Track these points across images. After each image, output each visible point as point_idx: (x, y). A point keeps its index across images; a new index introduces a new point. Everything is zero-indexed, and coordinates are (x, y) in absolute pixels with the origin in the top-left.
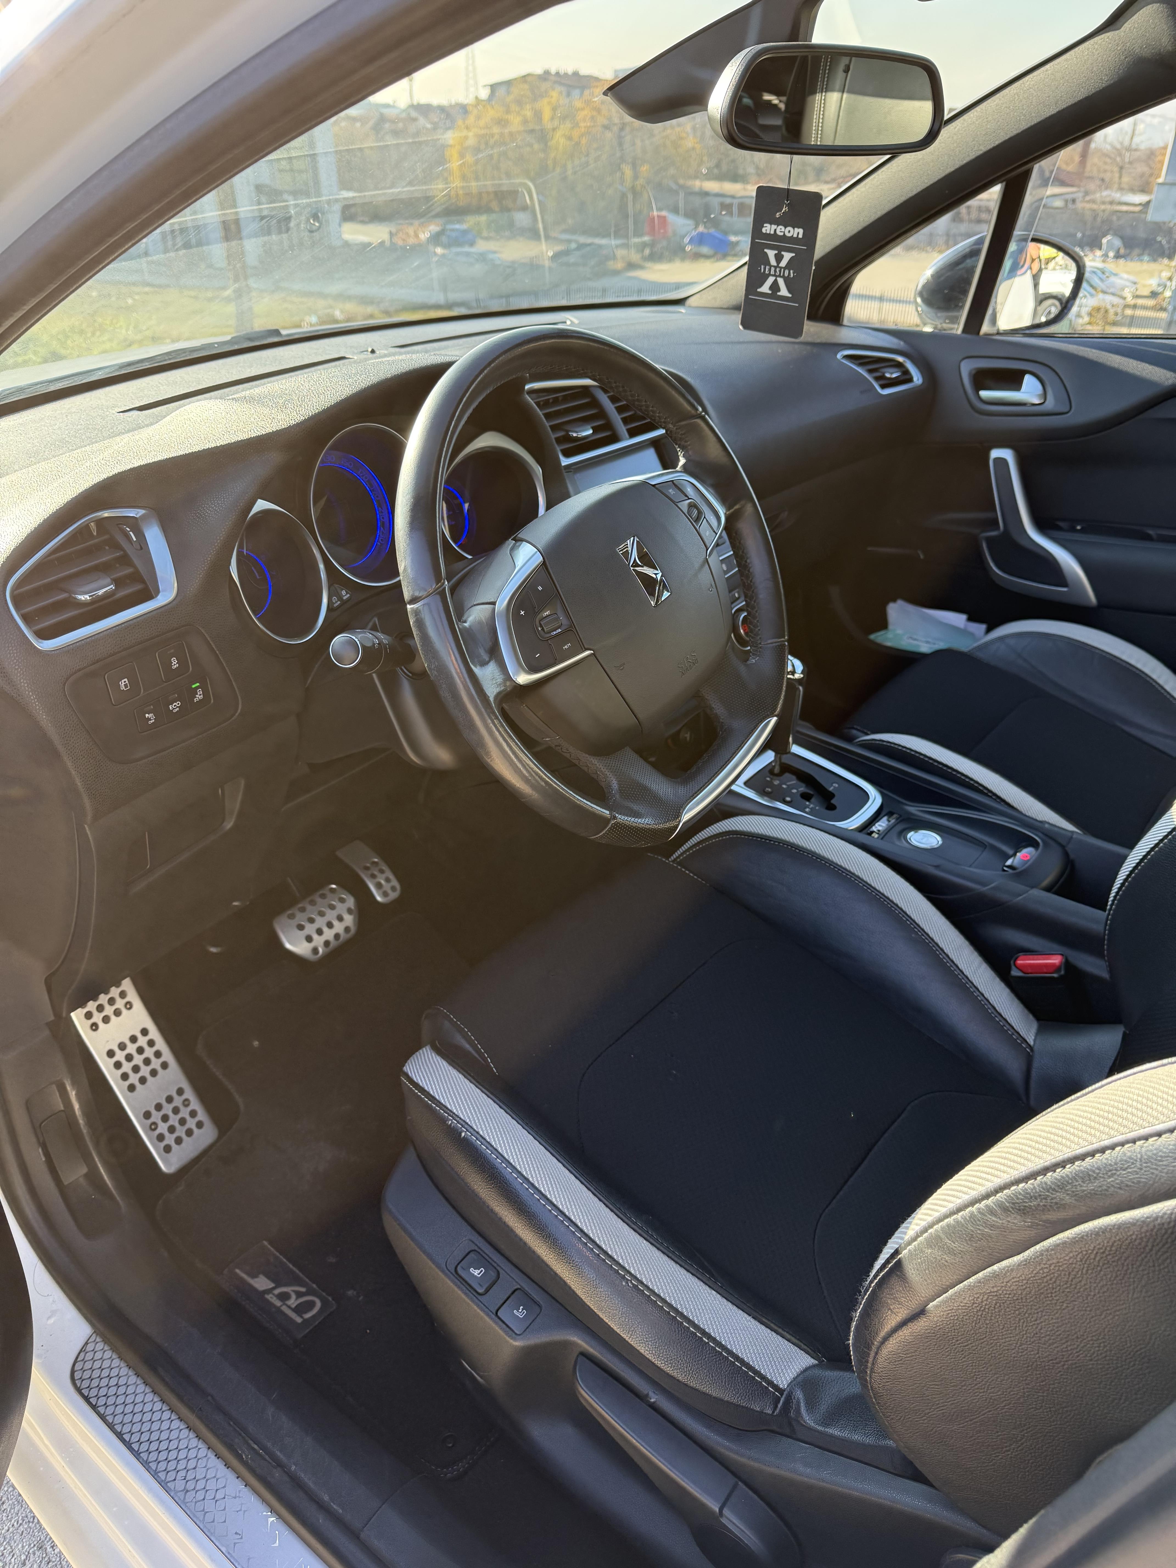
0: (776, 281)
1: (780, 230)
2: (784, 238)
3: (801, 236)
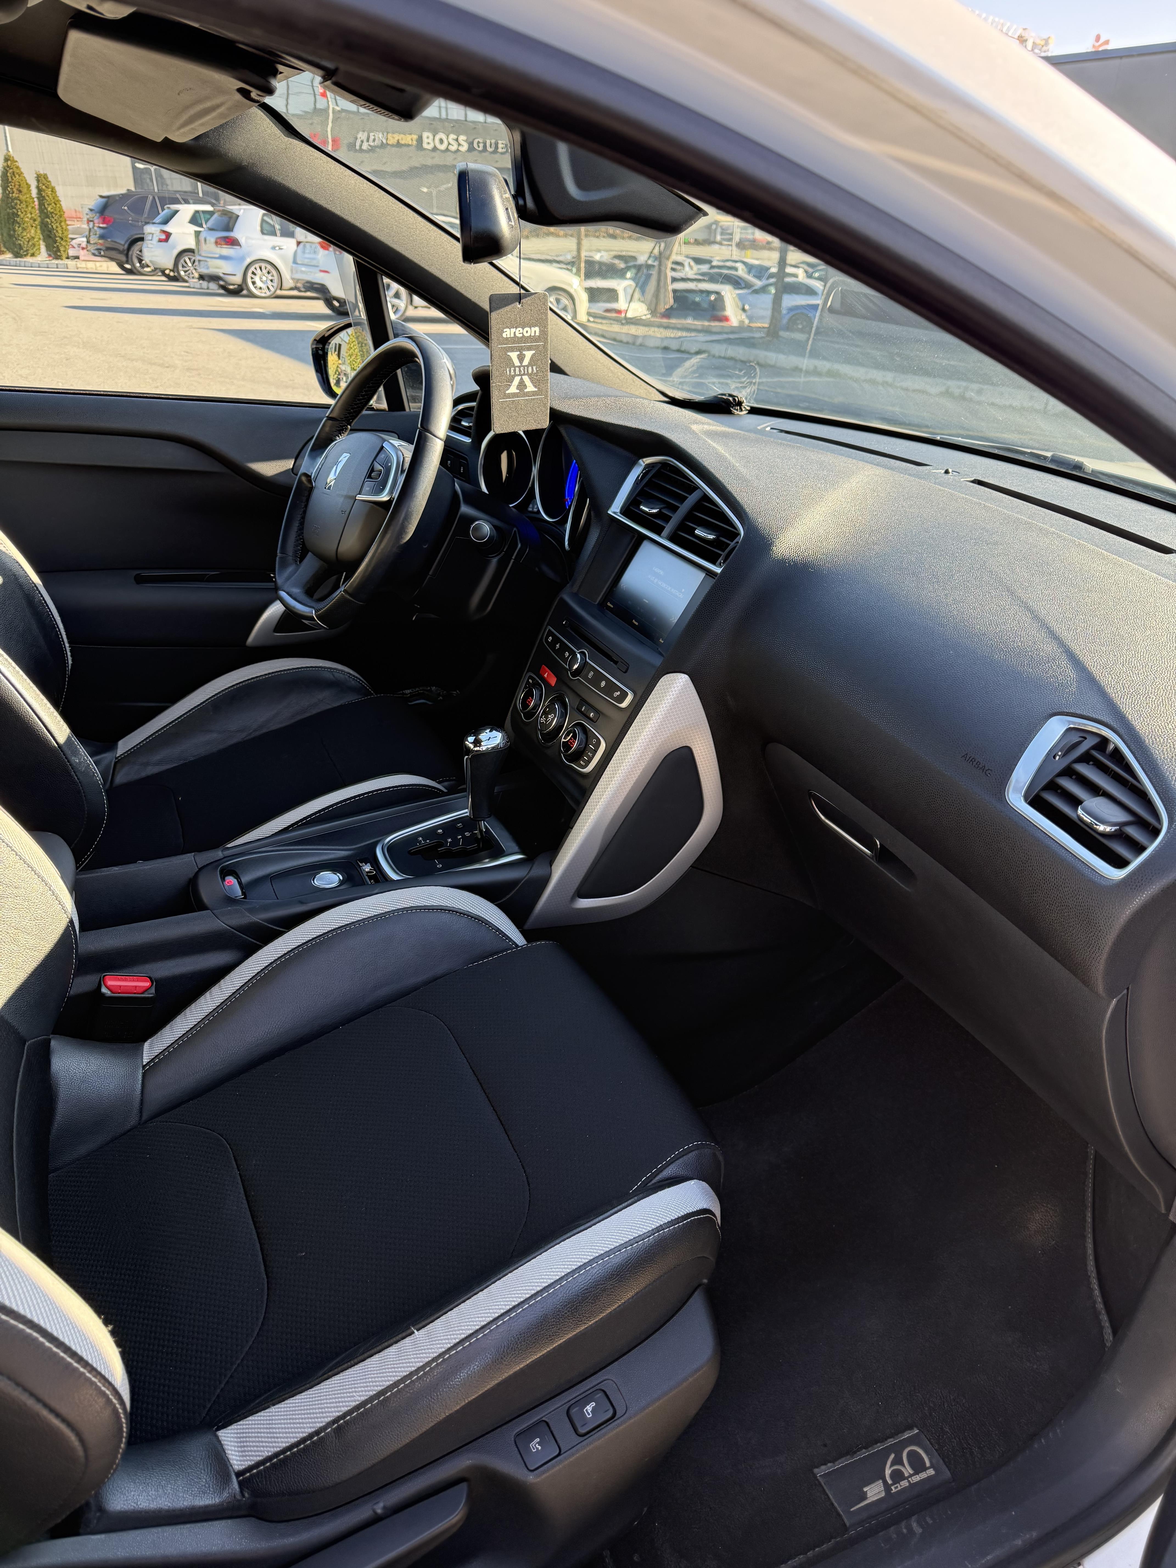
0: (522, 379)
1: (519, 332)
2: (524, 339)
3: (537, 334)
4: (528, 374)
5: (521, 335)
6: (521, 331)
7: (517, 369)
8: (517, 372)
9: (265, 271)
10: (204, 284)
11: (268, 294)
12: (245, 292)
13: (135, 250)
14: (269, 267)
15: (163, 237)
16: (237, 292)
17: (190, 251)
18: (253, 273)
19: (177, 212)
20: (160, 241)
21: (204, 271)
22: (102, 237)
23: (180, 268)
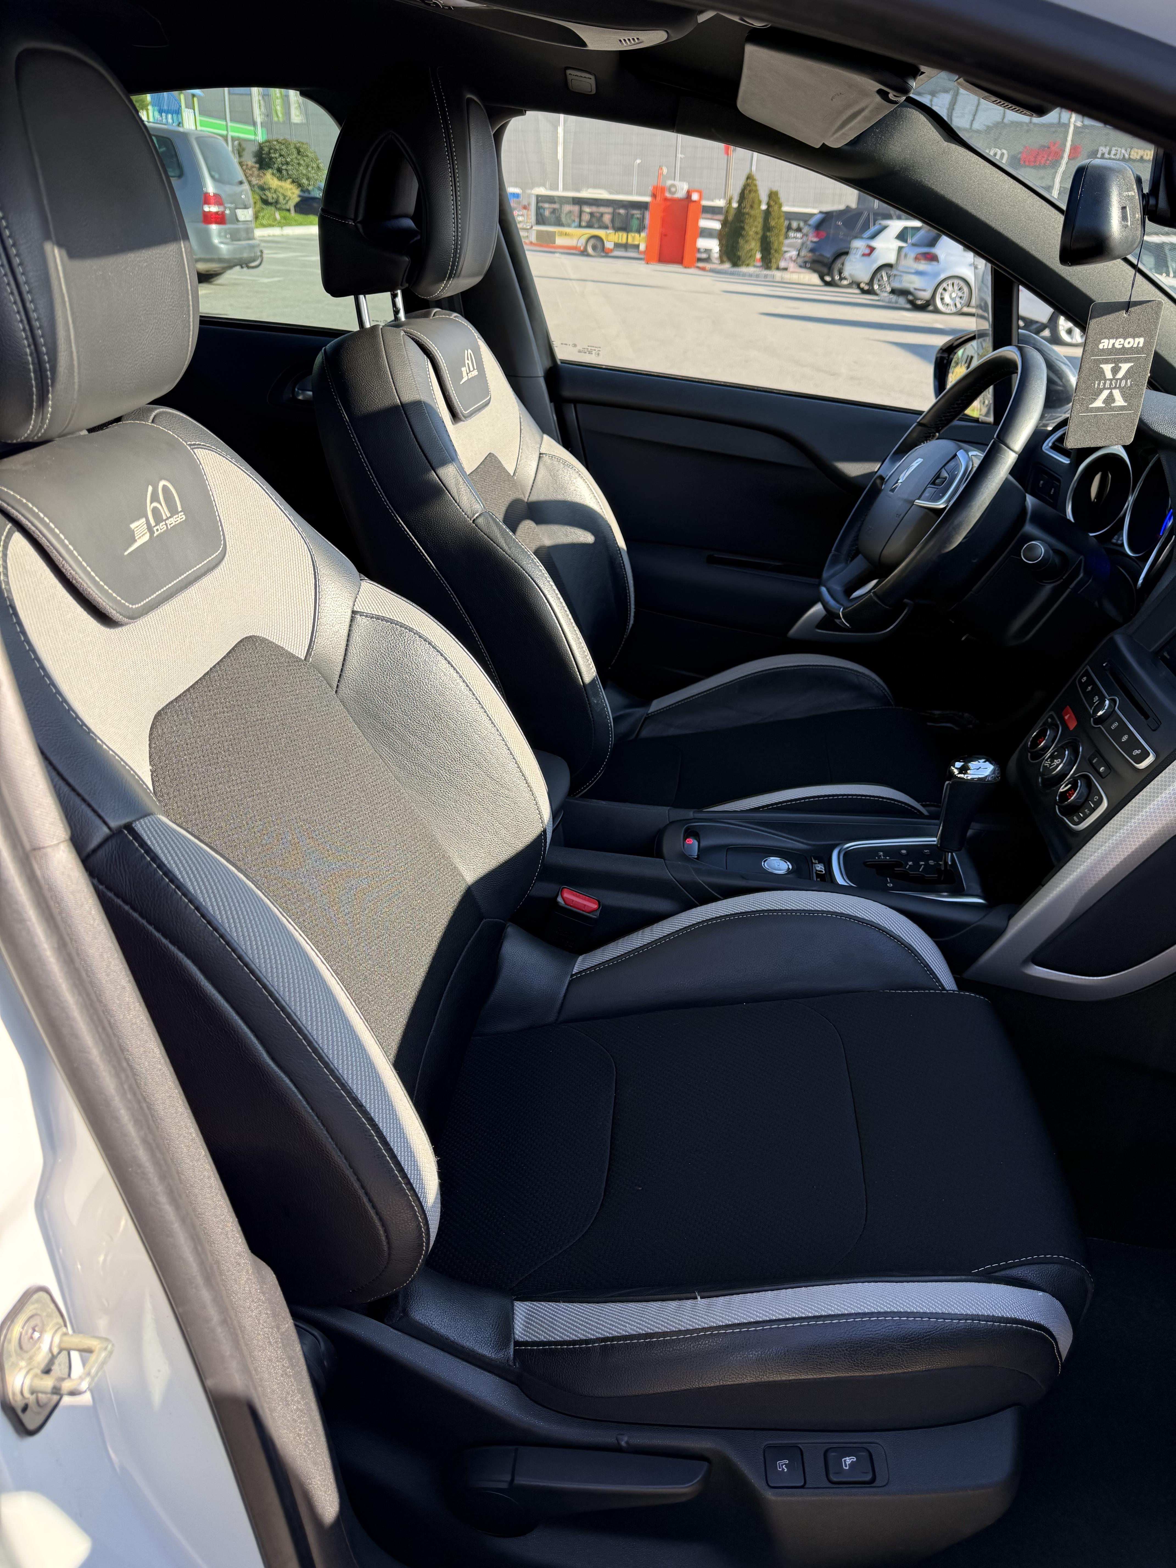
0: (1111, 393)
2: (1124, 350)
3: (1141, 345)
4: (1120, 388)
5: (1121, 346)
6: (1122, 342)
7: (1108, 382)
8: (1107, 385)
9: (956, 288)
10: (894, 298)
11: (954, 310)
12: (931, 308)
13: (838, 265)
14: (962, 284)
15: (867, 251)
16: (925, 307)
17: (889, 266)
18: (945, 289)
19: (885, 227)
20: (864, 255)
21: (897, 285)
22: (812, 250)
23: (876, 281)
